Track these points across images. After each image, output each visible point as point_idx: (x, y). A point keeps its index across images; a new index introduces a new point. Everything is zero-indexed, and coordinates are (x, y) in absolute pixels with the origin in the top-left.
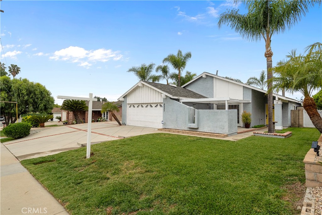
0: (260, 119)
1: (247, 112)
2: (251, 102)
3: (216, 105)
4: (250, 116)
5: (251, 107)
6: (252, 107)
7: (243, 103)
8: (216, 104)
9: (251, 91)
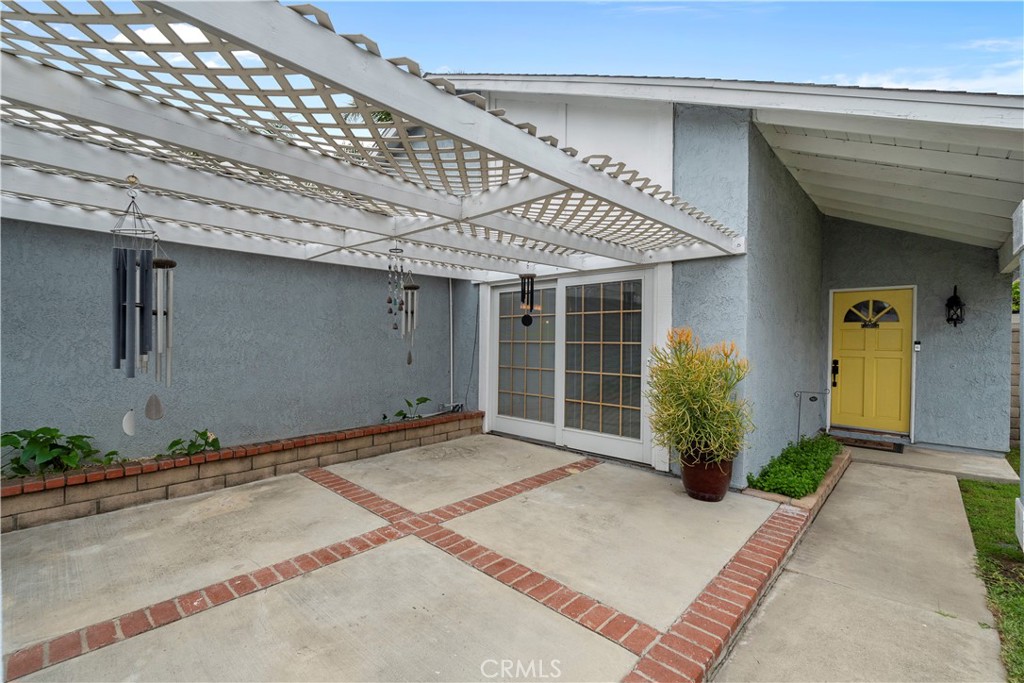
0: (806, 398)
1: (710, 346)
2: (739, 245)
3: (497, 293)
4: (728, 380)
5: (745, 294)
6: (752, 298)
7: (673, 263)
8: (494, 286)
9: (745, 144)
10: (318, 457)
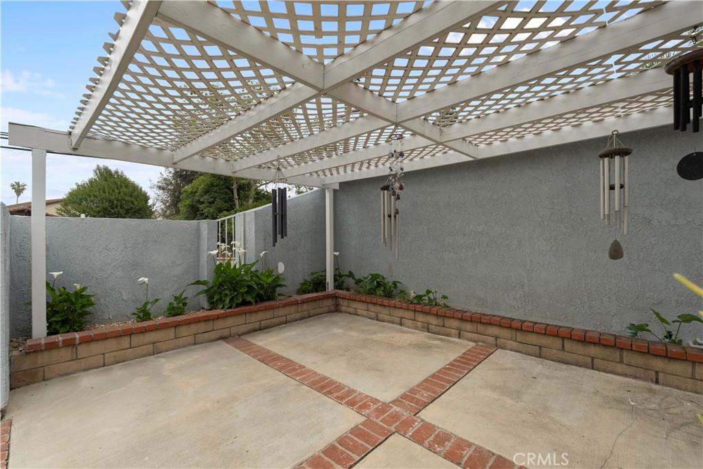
10: (496, 338)
